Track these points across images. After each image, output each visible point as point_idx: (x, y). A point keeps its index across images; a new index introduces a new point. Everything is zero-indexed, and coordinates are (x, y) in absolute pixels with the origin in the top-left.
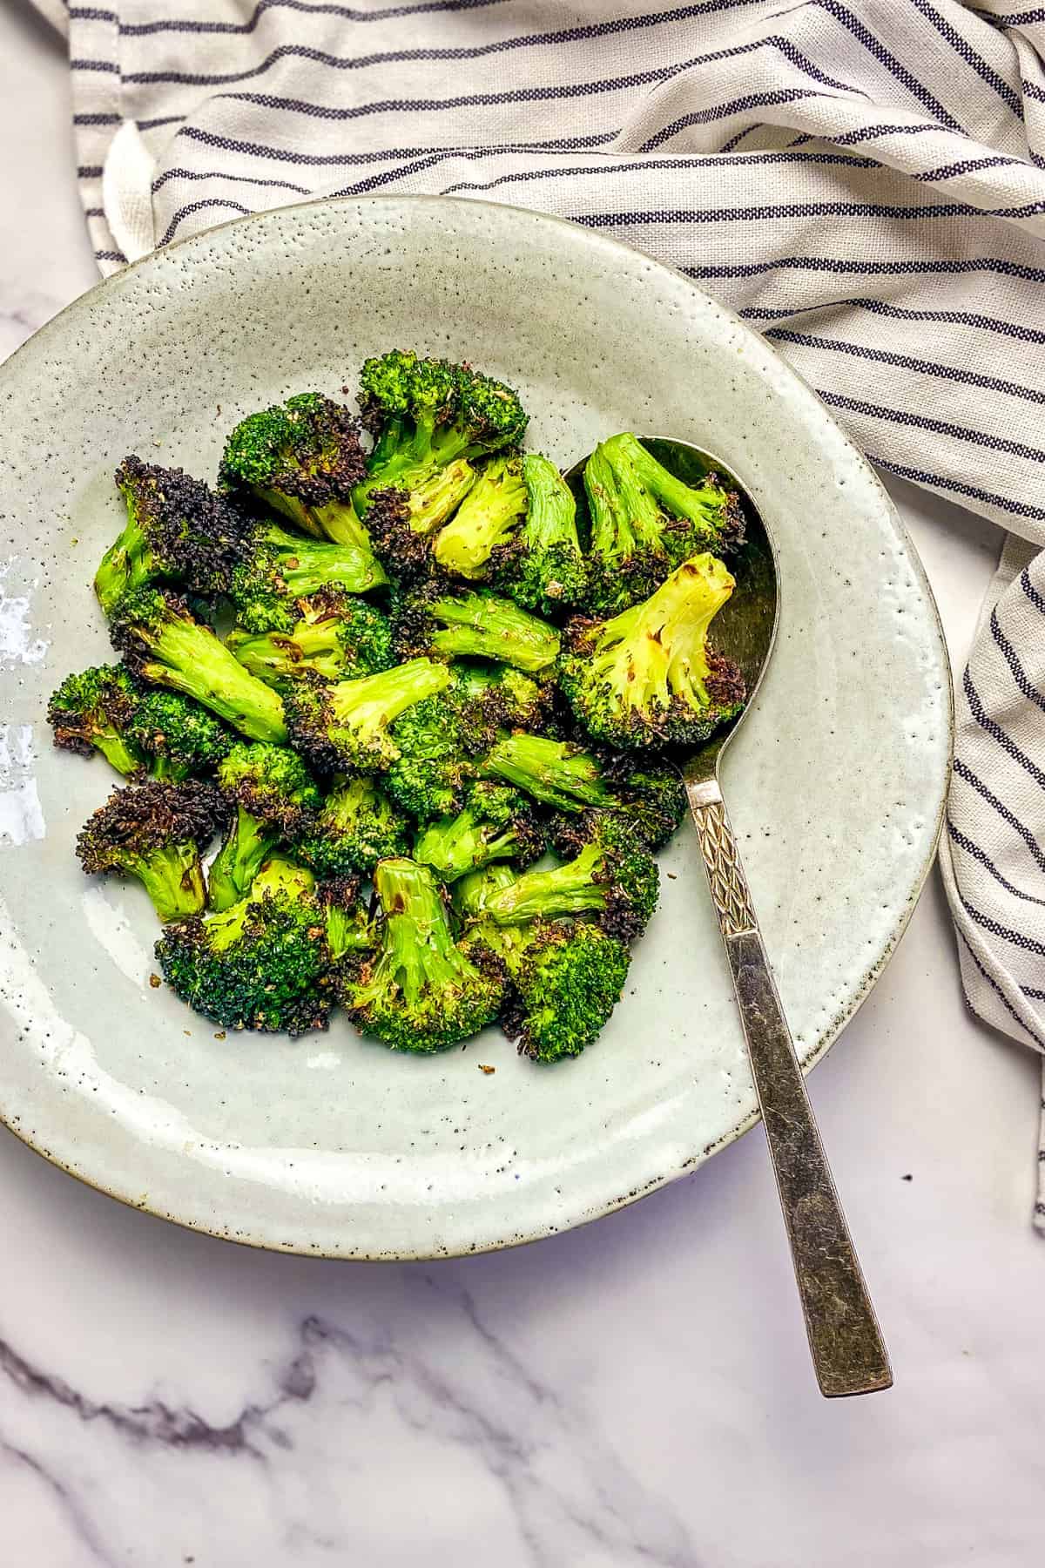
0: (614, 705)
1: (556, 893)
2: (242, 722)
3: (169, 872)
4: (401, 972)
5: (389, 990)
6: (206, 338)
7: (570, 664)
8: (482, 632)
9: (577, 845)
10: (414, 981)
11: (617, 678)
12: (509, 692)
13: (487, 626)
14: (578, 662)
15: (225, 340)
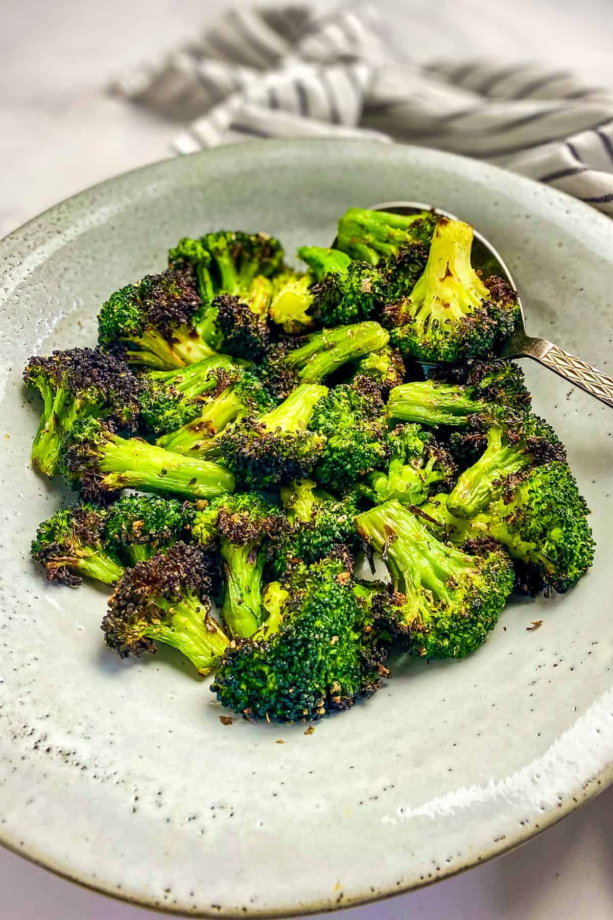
0: (447, 328)
1: (493, 468)
2: (195, 486)
3: (192, 627)
4: (425, 584)
5: (427, 598)
6: (56, 276)
7: (399, 332)
8: (332, 347)
9: (482, 440)
10: (438, 584)
11: (438, 314)
12: (374, 370)
13: (334, 340)
14: (406, 328)
15: (70, 275)
